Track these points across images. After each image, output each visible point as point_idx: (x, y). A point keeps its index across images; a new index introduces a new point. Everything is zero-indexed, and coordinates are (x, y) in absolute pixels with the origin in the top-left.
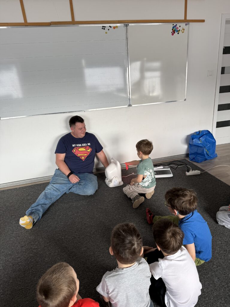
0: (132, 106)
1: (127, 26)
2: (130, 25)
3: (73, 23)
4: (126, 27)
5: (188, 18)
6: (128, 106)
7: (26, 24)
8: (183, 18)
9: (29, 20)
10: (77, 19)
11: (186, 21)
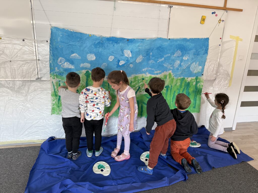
8: (222, 6)
11: (225, 9)
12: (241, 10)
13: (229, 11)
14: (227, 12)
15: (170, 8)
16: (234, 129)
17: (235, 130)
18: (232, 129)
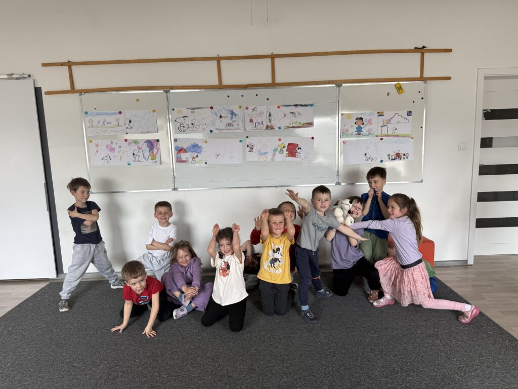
0: (340, 184)
1: (339, 86)
2: (343, 85)
3: (274, 84)
4: (338, 88)
5: (426, 75)
6: (336, 184)
7: (221, 87)
8: (418, 75)
9: (225, 82)
10: (279, 80)
11: (422, 78)
12: (449, 78)
13: (427, 81)
14: (426, 83)
15: (339, 87)
16: (471, 262)
17: (472, 264)
18: (467, 262)
